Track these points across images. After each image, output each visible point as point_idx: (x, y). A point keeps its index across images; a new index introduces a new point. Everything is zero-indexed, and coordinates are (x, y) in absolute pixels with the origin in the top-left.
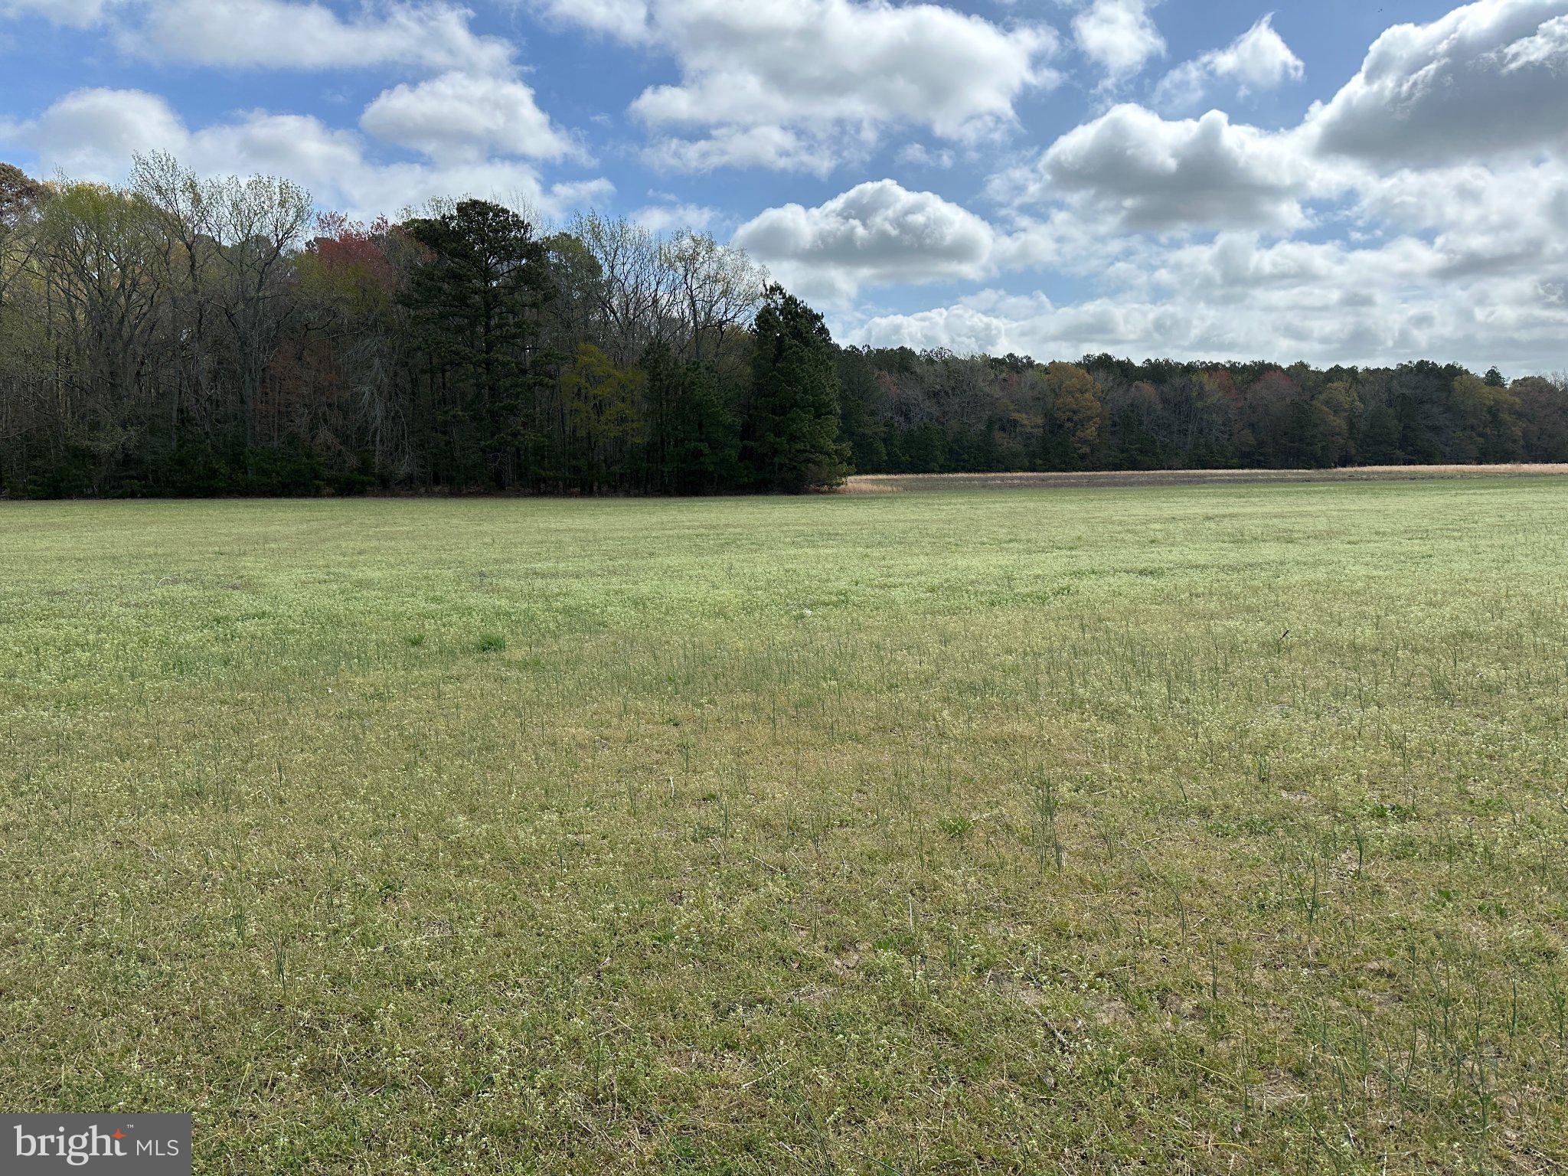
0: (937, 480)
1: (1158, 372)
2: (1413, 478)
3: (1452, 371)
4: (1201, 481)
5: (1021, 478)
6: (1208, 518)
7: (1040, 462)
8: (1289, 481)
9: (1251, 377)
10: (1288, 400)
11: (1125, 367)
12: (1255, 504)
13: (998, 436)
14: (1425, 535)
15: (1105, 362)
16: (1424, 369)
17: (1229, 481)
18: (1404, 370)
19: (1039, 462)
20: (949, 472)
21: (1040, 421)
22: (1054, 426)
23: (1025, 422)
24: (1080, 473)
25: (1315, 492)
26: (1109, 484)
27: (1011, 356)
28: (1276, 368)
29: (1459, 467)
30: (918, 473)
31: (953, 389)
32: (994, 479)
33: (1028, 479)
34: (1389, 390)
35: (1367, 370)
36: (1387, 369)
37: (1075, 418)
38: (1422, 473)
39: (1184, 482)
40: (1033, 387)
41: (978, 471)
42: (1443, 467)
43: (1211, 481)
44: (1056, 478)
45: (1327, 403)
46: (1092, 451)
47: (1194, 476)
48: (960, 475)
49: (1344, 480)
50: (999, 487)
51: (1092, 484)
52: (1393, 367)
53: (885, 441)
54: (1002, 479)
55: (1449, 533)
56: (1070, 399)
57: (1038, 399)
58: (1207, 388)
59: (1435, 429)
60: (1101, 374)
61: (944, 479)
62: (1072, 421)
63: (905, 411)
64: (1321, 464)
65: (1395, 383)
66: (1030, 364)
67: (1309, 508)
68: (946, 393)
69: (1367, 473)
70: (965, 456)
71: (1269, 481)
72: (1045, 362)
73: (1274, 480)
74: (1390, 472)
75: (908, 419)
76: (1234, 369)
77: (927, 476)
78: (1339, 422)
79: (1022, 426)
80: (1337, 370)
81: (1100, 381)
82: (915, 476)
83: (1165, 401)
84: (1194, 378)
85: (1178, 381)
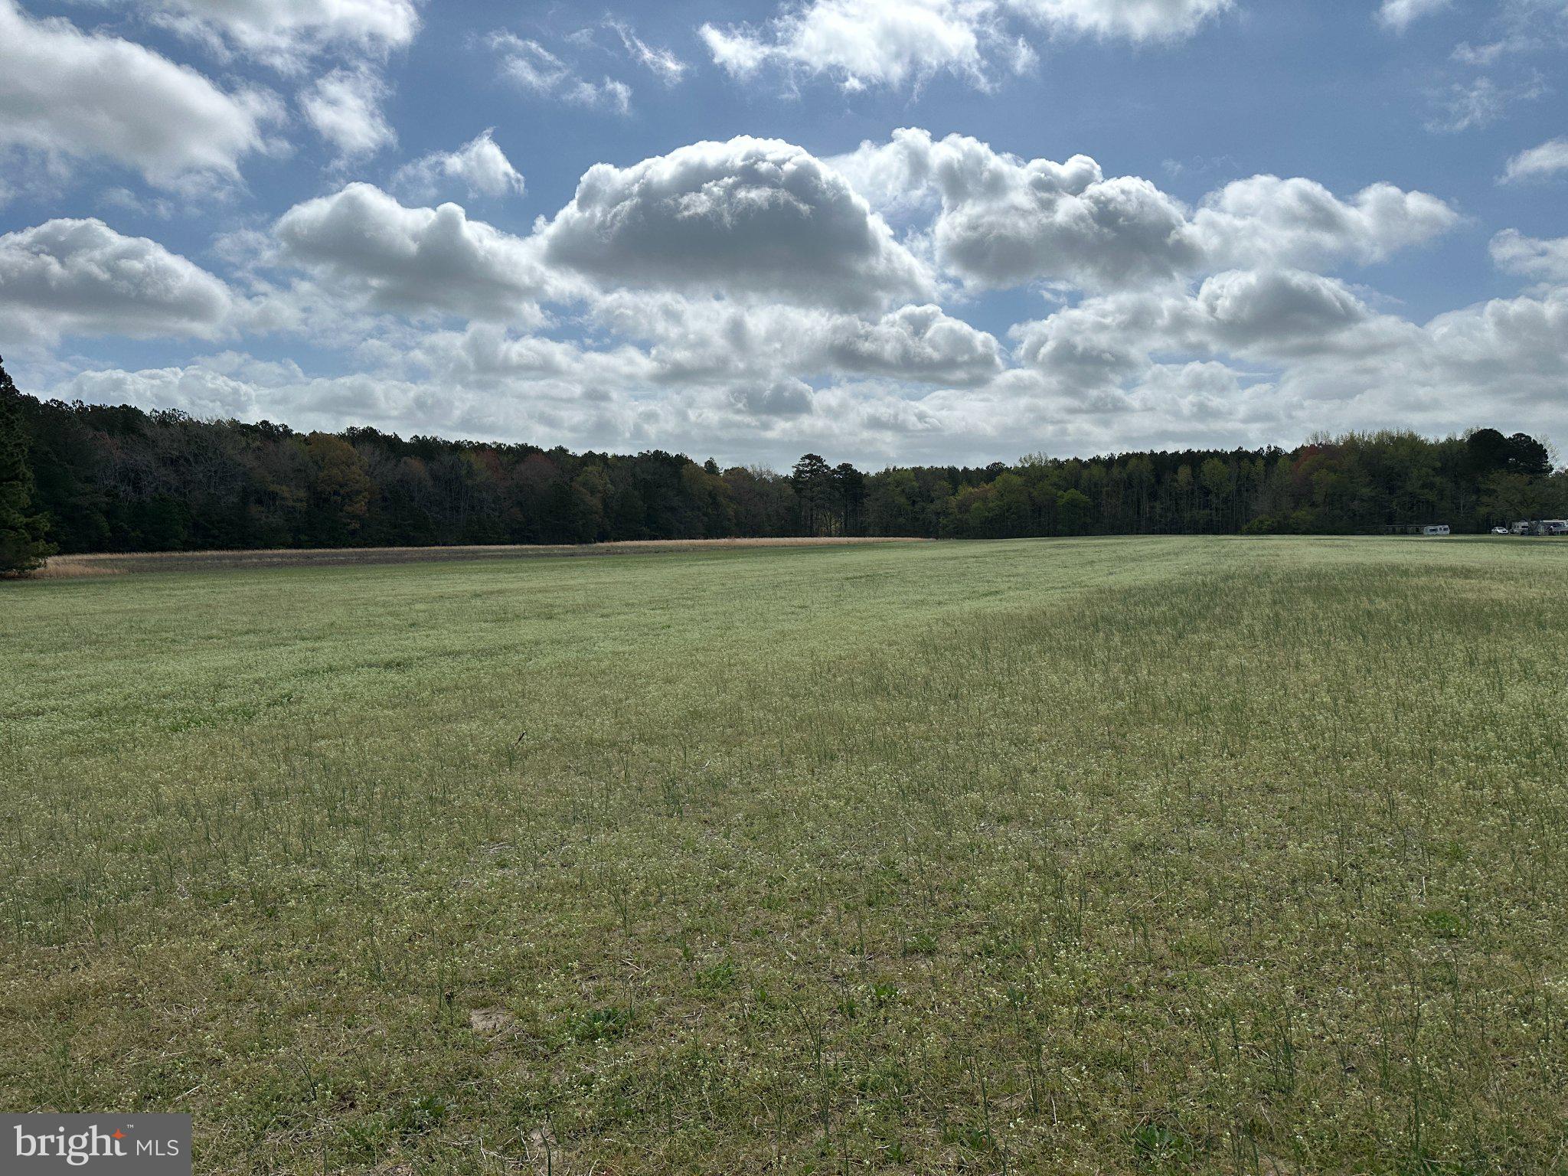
0: (179, 559)
1: (426, 448)
2: (657, 551)
3: (681, 461)
4: (475, 557)
5: (282, 556)
6: (477, 595)
7: (306, 538)
8: (555, 555)
9: (515, 459)
10: (551, 481)
11: (393, 442)
12: (522, 579)
13: (255, 510)
14: (665, 604)
15: (370, 434)
16: (659, 457)
17: (501, 556)
18: (644, 457)
19: (304, 538)
20: (195, 549)
21: (302, 494)
22: (319, 500)
23: (286, 495)
24: (351, 550)
25: (577, 566)
26: (380, 561)
27: (265, 423)
28: (535, 451)
29: (691, 541)
30: (153, 551)
31: (195, 455)
32: (250, 557)
33: (291, 556)
34: (634, 475)
35: (615, 457)
36: (631, 456)
37: (342, 492)
38: (665, 547)
39: (457, 558)
40: (293, 457)
41: (232, 549)
42: (679, 542)
43: (484, 557)
44: (324, 555)
45: (584, 484)
46: (363, 527)
47: (468, 552)
48: (209, 553)
49: (601, 554)
50: (255, 566)
51: (363, 561)
52: (636, 455)
53: (108, 514)
54: (260, 557)
55: (684, 602)
56: (335, 471)
57: (300, 470)
58: (475, 467)
59: (672, 509)
60: (368, 447)
61: (188, 558)
62: (339, 495)
63: (133, 477)
64: (583, 540)
65: (638, 469)
66: (287, 432)
67: (572, 582)
68: (187, 460)
69: (622, 547)
70: (215, 532)
71: (539, 556)
72: (307, 432)
73: (542, 555)
74: (640, 547)
75: (138, 489)
76: (499, 450)
77: (165, 555)
78: (595, 502)
79: (283, 499)
80: (590, 455)
81: (366, 455)
82: (150, 555)
83: (435, 478)
84: (463, 457)
85: (447, 459)
